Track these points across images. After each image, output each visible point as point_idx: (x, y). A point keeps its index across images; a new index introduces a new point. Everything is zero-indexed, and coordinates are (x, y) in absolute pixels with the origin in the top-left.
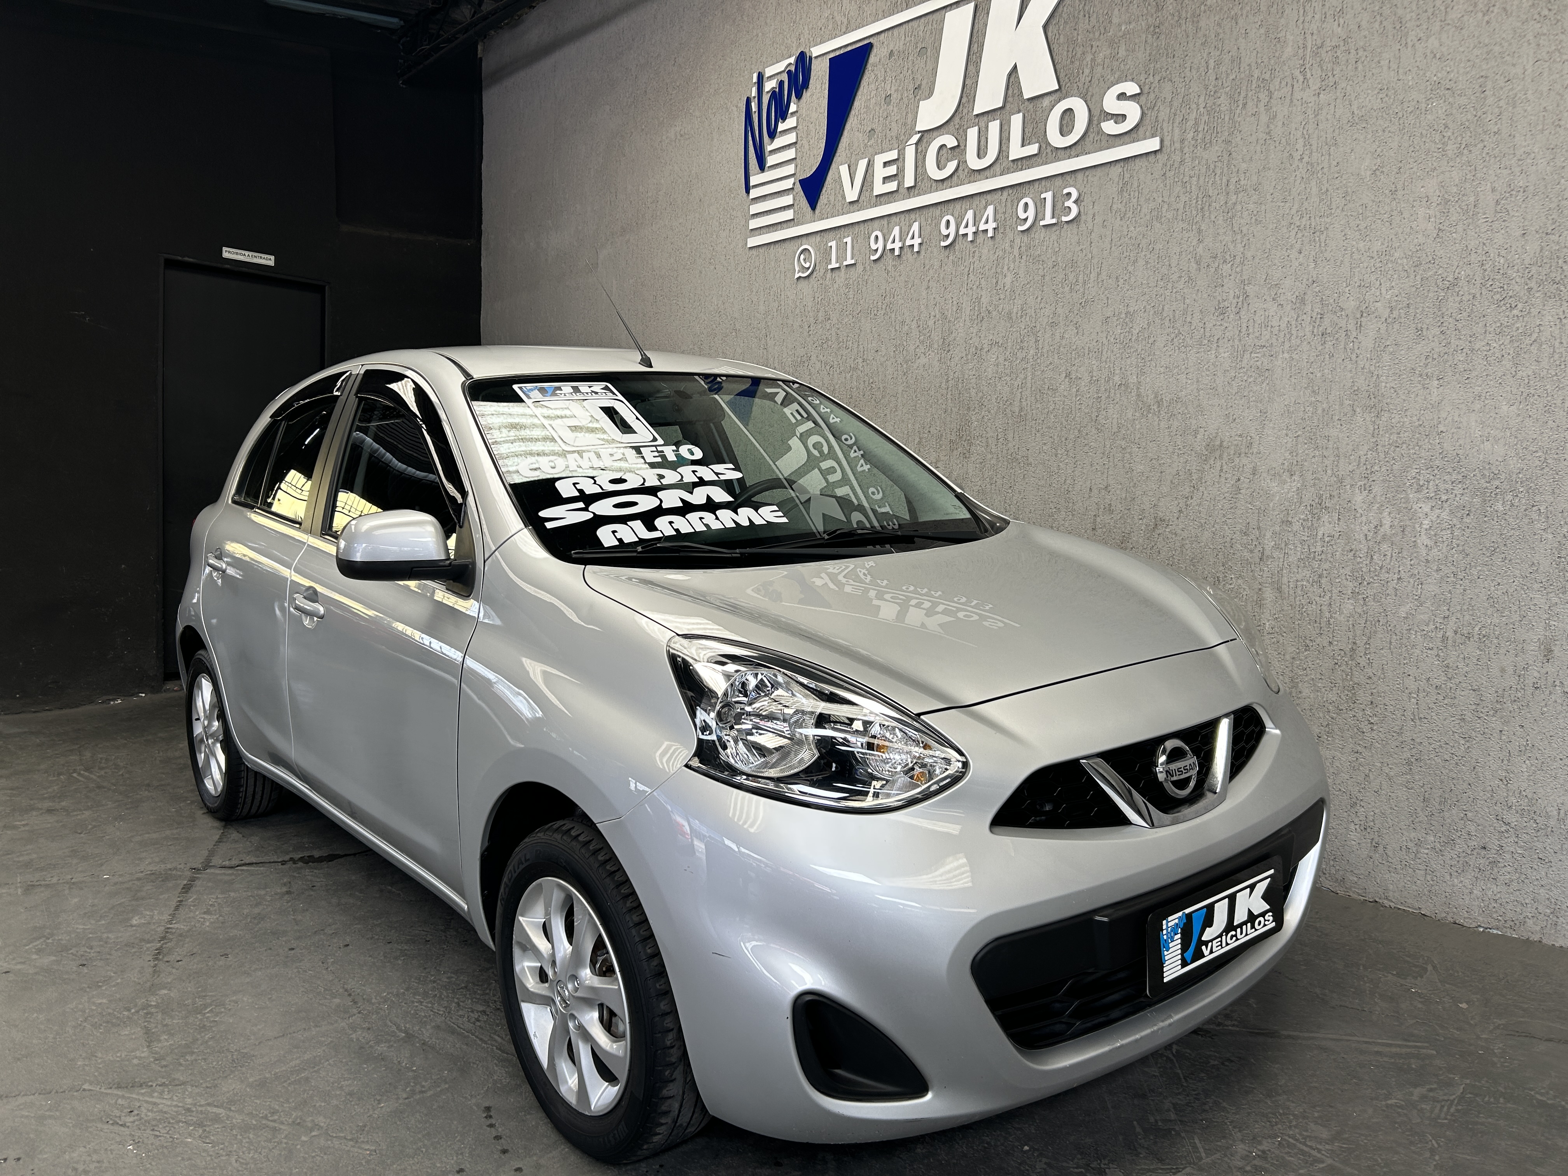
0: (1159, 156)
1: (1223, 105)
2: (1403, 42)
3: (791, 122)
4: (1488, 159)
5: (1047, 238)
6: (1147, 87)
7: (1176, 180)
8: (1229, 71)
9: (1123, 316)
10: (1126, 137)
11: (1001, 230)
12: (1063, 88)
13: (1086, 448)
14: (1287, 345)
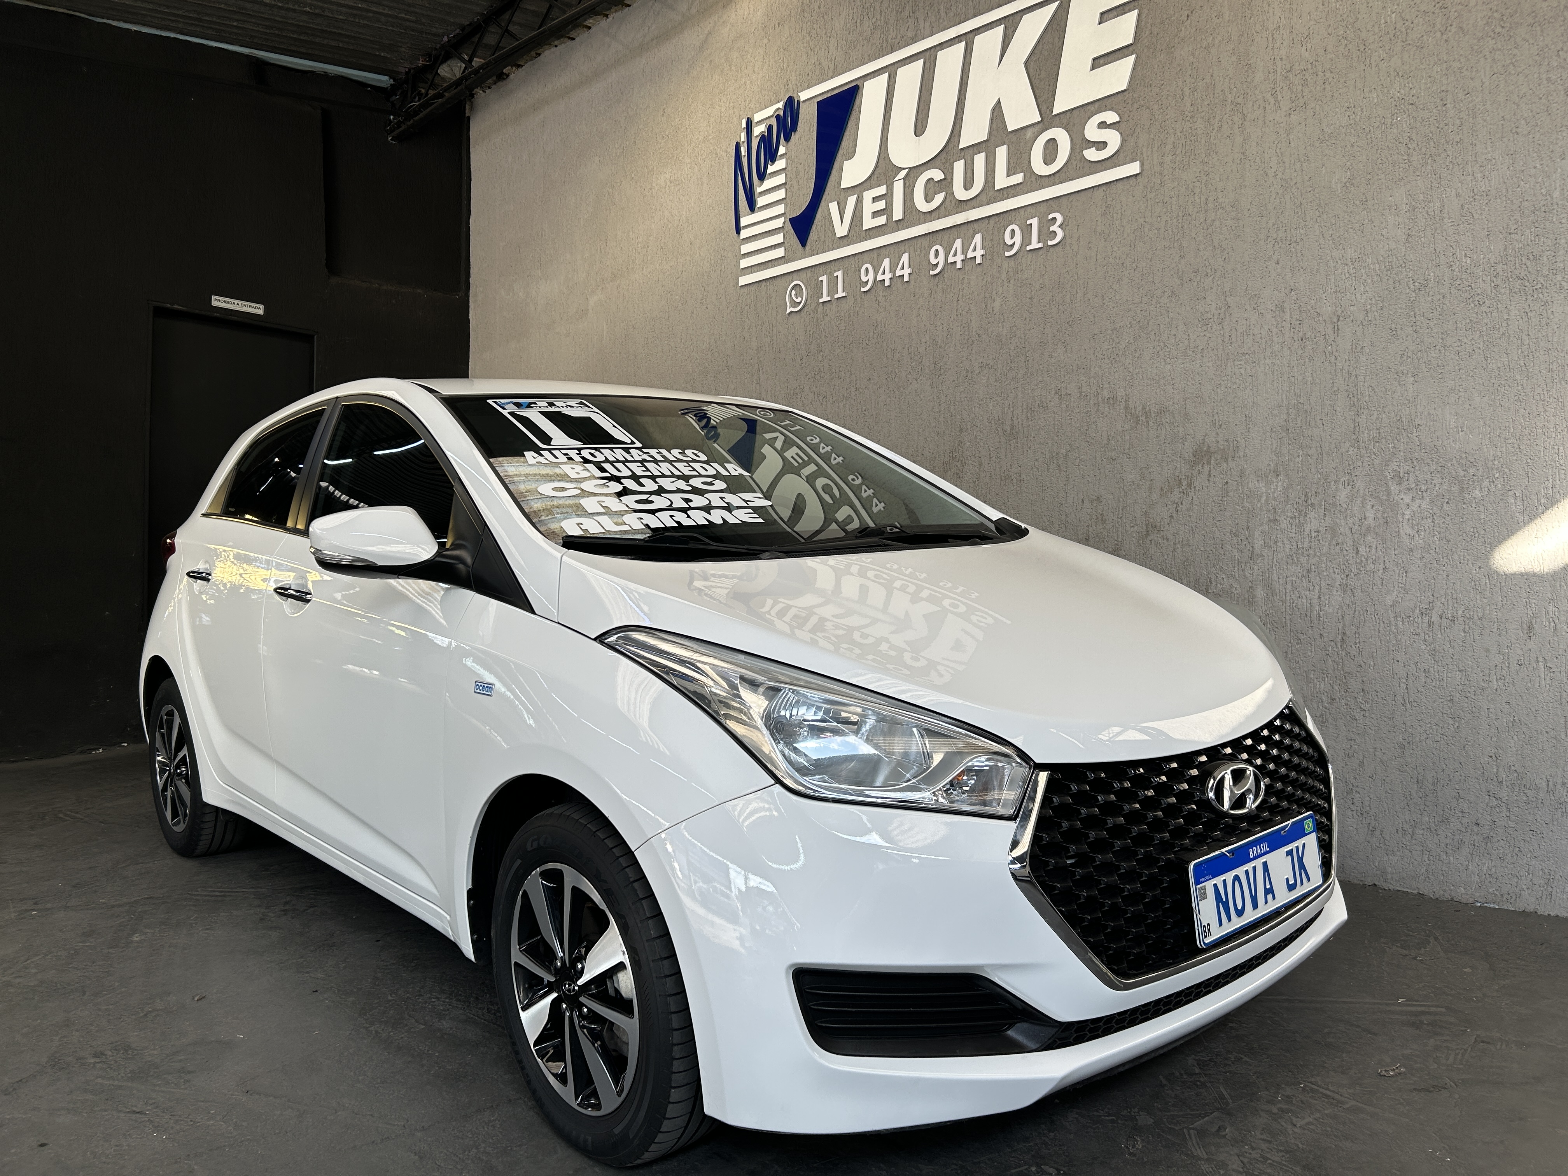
0: (1139, 179)
1: (1199, 129)
2: (1368, 62)
3: (780, 164)
4: (1451, 167)
5: (1034, 262)
6: (1126, 115)
7: (1157, 201)
8: (1204, 97)
9: (1110, 332)
10: (1107, 162)
11: (988, 257)
12: (1045, 120)
13: (1078, 461)
14: (1269, 350)
